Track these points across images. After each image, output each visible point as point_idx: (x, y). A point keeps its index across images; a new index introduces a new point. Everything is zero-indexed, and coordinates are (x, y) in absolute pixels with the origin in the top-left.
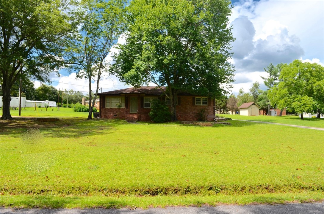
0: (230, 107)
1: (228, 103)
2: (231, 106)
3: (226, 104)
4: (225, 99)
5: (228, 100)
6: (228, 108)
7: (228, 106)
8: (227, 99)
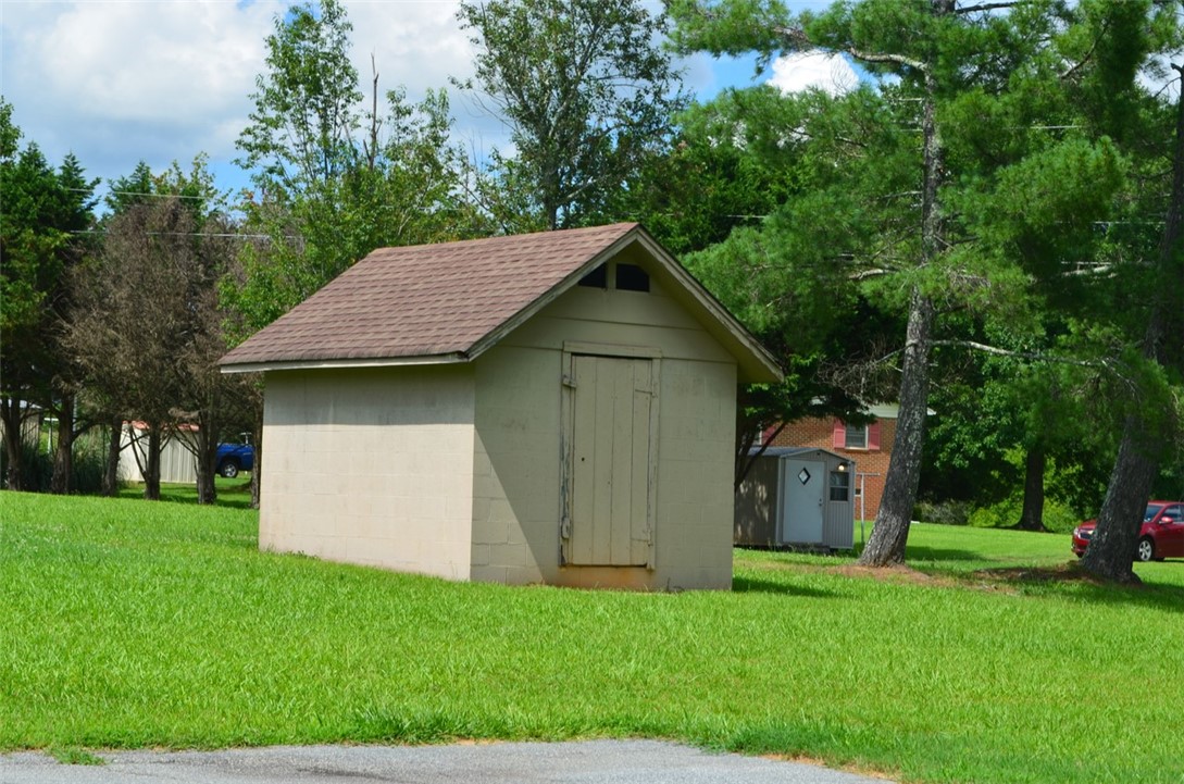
0: (123, 362)
1: (83, 289)
2: (138, 338)
3: (62, 300)
4: (43, 223)
5: (93, 245)
6: (79, 373)
7: (82, 334)
8: (80, 220)
